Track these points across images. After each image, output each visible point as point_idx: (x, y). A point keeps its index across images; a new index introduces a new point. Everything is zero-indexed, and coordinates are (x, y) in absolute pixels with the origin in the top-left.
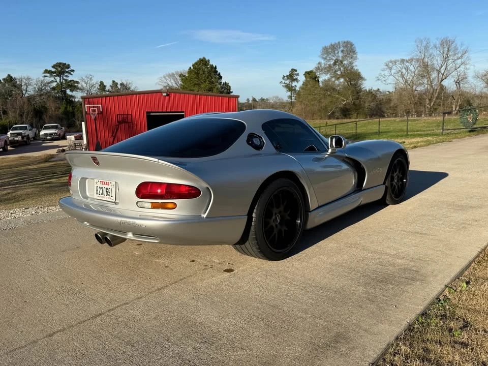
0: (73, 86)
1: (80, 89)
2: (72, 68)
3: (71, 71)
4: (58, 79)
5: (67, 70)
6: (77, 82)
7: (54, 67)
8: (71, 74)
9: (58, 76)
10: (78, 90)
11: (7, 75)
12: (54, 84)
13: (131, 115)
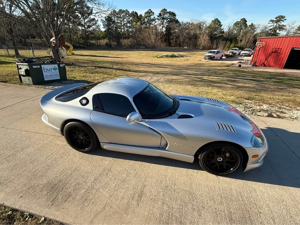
0: (281, 28)
1: (285, 30)
2: (285, 18)
3: (284, 20)
4: (275, 24)
5: (282, 19)
6: (285, 26)
7: (276, 18)
8: (284, 22)
9: (276, 22)
10: (284, 30)
11: (251, 23)
12: (272, 27)
13: (281, 49)
